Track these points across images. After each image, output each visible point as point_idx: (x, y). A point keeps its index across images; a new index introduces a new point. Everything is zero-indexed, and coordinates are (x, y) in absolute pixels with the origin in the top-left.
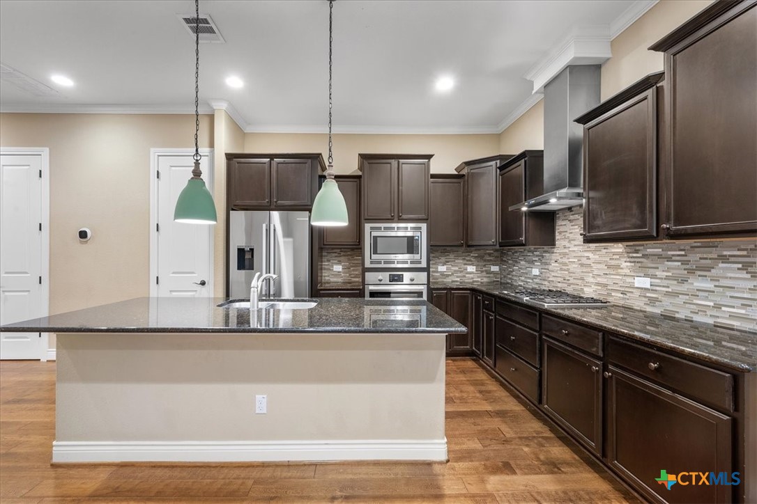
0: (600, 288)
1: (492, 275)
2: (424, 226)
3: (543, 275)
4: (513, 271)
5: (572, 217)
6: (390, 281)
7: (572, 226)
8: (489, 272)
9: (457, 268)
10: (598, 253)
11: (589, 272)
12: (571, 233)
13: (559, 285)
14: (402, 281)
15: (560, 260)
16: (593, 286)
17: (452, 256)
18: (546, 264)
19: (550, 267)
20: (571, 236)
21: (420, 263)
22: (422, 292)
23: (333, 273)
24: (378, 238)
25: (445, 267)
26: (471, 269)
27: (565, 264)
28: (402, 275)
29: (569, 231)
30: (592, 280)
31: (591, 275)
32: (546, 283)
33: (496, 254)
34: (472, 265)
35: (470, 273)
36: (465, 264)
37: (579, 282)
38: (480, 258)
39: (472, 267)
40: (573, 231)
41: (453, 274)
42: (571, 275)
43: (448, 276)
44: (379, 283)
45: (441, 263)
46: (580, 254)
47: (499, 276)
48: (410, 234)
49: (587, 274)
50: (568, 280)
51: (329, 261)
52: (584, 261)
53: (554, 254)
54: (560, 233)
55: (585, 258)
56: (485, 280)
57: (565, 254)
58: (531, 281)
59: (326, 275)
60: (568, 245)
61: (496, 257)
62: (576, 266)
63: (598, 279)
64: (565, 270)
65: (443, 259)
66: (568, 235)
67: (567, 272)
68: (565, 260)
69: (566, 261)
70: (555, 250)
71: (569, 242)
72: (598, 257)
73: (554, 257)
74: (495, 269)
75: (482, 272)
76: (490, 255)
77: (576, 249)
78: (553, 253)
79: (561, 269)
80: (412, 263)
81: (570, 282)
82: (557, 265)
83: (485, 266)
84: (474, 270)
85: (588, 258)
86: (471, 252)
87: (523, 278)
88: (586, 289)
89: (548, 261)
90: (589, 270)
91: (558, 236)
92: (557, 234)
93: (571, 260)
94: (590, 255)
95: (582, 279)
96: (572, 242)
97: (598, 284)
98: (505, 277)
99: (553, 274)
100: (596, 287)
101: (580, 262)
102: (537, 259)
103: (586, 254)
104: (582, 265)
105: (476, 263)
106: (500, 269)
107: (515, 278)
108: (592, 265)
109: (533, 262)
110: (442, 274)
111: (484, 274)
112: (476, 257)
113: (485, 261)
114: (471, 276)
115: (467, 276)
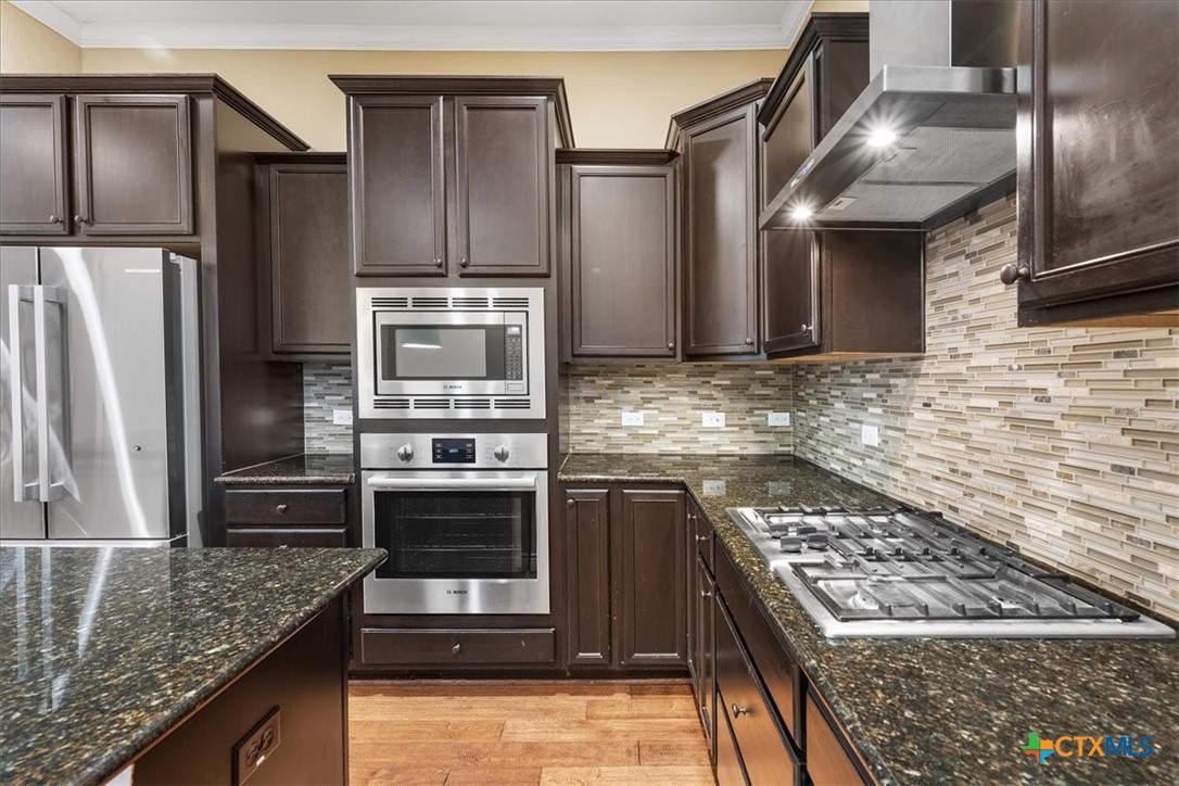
0: (1095, 526)
1: (771, 438)
2: (535, 296)
3: (889, 449)
4: (818, 429)
5: (977, 242)
6: (435, 461)
7: (978, 274)
8: (760, 429)
9: (673, 419)
10: (1085, 374)
11: (1045, 455)
12: (977, 300)
13: (937, 488)
14: (473, 461)
15: (941, 402)
16: (1062, 513)
17: (659, 385)
18: (899, 412)
19: (910, 425)
20: (974, 312)
21: (526, 405)
22: (533, 494)
23: (331, 430)
24: (398, 332)
25: (641, 413)
26: (713, 419)
27: (956, 417)
28: (473, 441)
29: (967, 298)
30: (1057, 487)
31: (1054, 465)
32: (897, 474)
33: (782, 380)
34: (716, 408)
35: (711, 431)
36: (696, 408)
37: (1005, 489)
38: (738, 390)
39: (713, 414)
40: (983, 293)
41: (662, 434)
42: (977, 456)
43: (649, 438)
44: (403, 464)
45: (628, 403)
46: (1010, 379)
47: (790, 440)
48: (492, 318)
49: (1037, 461)
50: (967, 475)
51: (320, 397)
52: (1026, 406)
53: (921, 381)
54: (939, 305)
55: (1030, 398)
56: (753, 450)
57: (955, 381)
58: (859, 463)
59: (315, 435)
60: (964, 346)
61: (784, 388)
62: (994, 424)
63: (1088, 488)
64: (954, 438)
65: (635, 394)
66: (963, 309)
67: (962, 447)
68: (956, 402)
69: (960, 404)
70: (925, 367)
71: (971, 333)
72: (1083, 391)
73: (922, 389)
74: (779, 419)
75: (743, 428)
76: (764, 382)
77: (992, 359)
78: (917, 376)
79: (943, 434)
80: (501, 405)
81: (970, 482)
82: (931, 417)
83: (750, 411)
84: (721, 424)
85: (1042, 396)
86: (712, 374)
87: (839, 452)
88: (1032, 520)
89: (904, 404)
90: (1044, 443)
91: (932, 319)
92: (929, 310)
93: (974, 402)
94: (1052, 383)
95: (1017, 477)
96: (978, 335)
97: (1085, 509)
98: (803, 443)
99: (919, 448)
100: (1080, 521)
101: (1008, 411)
102: (874, 396)
103: (1034, 380)
104: (1018, 423)
105: (726, 403)
106: (793, 422)
107: (823, 450)
108: (1060, 424)
109: (862, 404)
110: (634, 435)
111: (750, 434)
112: (724, 388)
113: (751, 398)
114: (713, 438)
115: (702, 438)
